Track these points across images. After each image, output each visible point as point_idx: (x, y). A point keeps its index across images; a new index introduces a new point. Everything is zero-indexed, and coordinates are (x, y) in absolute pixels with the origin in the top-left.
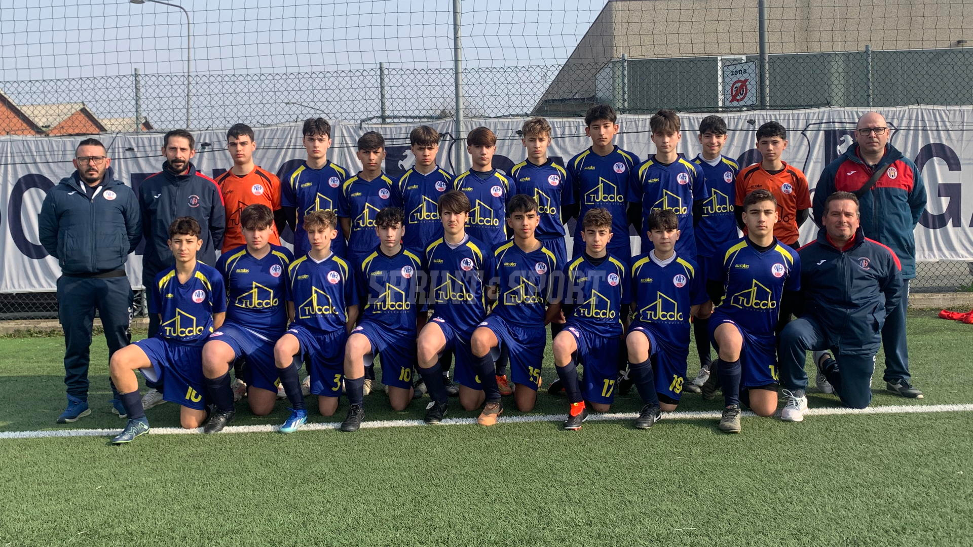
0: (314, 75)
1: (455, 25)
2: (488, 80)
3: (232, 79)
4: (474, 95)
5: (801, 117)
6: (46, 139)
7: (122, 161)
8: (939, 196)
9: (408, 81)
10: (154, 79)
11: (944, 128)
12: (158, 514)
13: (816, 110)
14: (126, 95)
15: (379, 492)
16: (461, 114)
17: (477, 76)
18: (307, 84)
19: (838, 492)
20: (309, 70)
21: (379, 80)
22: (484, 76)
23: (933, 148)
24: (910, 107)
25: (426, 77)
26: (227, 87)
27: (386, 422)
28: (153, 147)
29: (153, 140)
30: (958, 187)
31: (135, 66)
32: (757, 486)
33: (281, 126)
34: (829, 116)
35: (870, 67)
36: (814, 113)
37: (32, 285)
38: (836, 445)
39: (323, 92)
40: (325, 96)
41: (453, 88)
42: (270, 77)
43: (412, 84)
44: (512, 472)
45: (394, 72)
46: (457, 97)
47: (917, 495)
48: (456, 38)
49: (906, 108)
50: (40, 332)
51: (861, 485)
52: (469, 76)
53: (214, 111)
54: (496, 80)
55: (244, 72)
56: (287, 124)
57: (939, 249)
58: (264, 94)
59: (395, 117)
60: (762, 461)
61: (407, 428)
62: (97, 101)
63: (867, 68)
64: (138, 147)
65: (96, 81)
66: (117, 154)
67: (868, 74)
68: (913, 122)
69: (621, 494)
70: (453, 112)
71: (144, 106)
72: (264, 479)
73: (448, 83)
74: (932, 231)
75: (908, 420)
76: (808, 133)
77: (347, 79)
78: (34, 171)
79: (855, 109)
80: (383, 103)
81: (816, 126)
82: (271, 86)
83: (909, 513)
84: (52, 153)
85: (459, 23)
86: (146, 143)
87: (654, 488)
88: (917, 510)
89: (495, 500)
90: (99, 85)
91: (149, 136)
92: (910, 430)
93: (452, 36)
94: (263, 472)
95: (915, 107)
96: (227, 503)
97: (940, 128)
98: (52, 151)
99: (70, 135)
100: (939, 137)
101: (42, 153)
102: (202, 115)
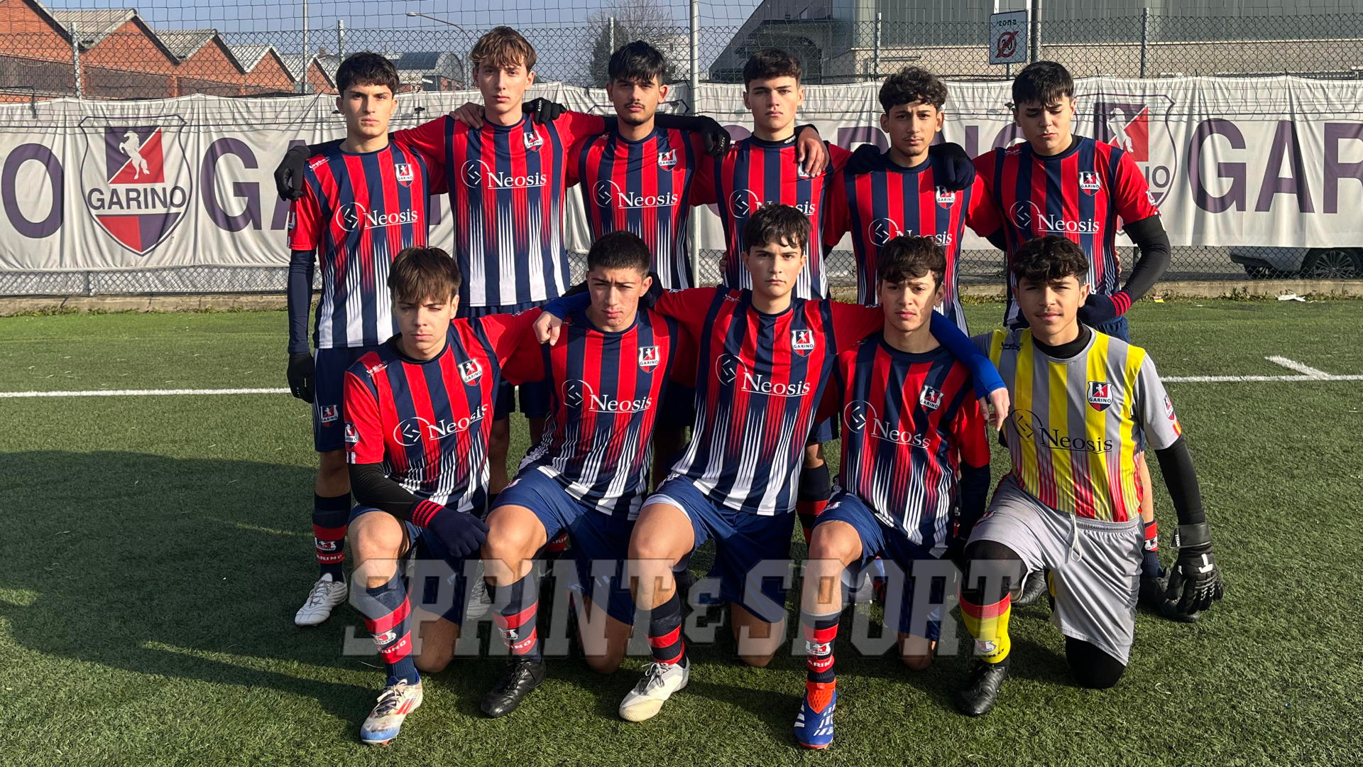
8: (1222, 176)
13: (1084, 80)
23: (1213, 123)
24: (1187, 78)
30: (1242, 166)
49: (1182, 80)
95: (1193, 78)
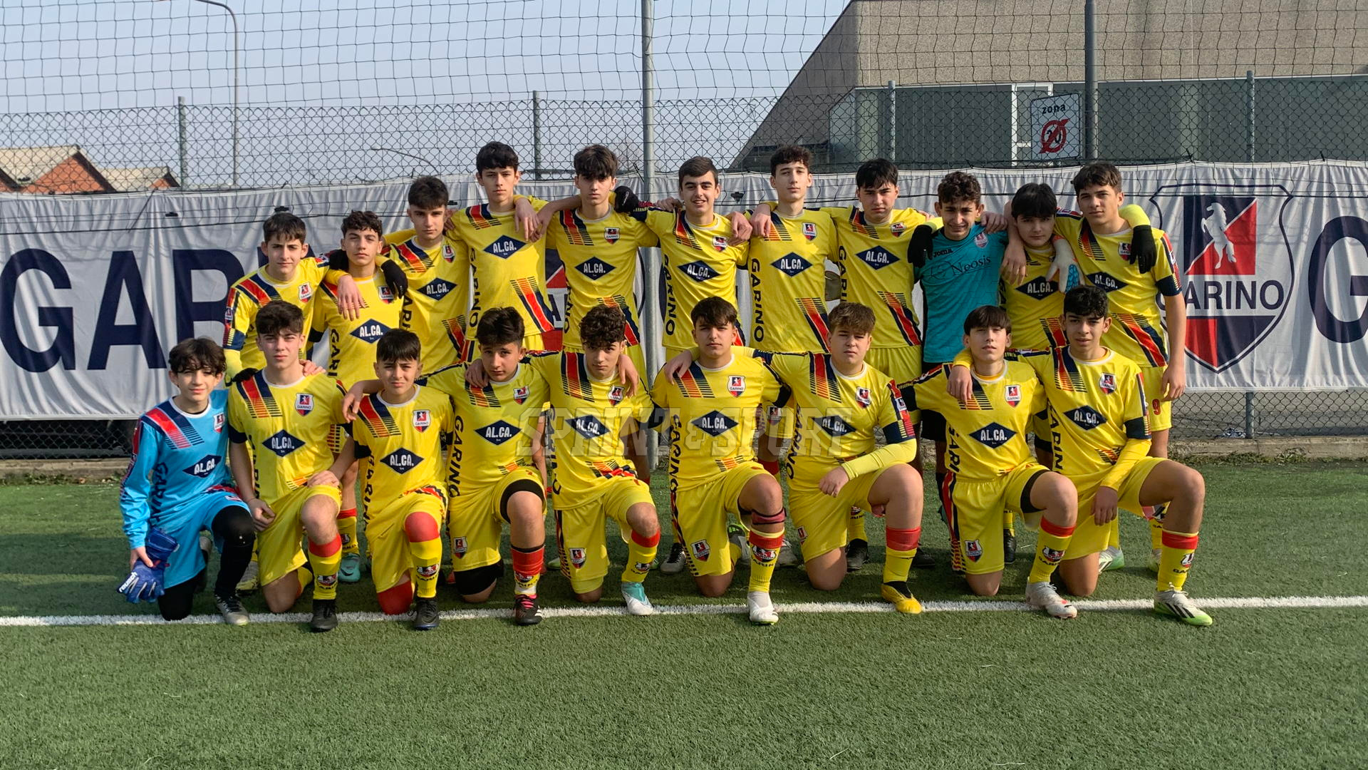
0: (437, 110)
1: (644, 36)
2: (691, 118)
3: (319, 113)
4: (670, 139)
5: (1150, 176)
6: (51, 198)
7: (160, 231)
8: (1352, 294)
9: (575, 118)
10: (206, 112)
11: (1360, 194)
12: (256, 734)
13: (1172, 166)
14: (165, 136)
15: (566, 706)
16: (652, 168)
17: (675, 112)
18: (428, 123)
19: (1223, 716)
20: (430, 101)
21: (532, 118)
22: (685, 112)
23: (1344, 225)
24: (1311, 163)
25: (601, 112)
26: (312, 125)
27: (560, 610)
28: (205, 212)
29: (204, 201)
31: (178, 93)
32: (1107, 707)
33: (389, 184)
34: (1191, 175)
35: (1253, 104)
36: (1169, 171)
37: (29, 410)
38: (1214, 650)
39: (450, 133)
40: (454, 139)
41: (640, 130)
42: (375, 112)
43: (580, 123)
44: (751, 680)
45: (553, 106)
46: (646, 142)
47: (1338, 721)
48: (645, 56)
49: (1305, 164)
50: (43, 478)
51: (1256, 707)
52: (664, 112)
53: (293, 159)
54: (702, 117)
55: (337, 104)
56: (399, 181)
57: (1349, 371)
58: (366, 136)
59: (555, 171)
60: (1108, 671)
61: (592, 618)
62: (124, 144)
63: (1248, 104)
64: (183, 212)
65: (123, 115)
66: (152, 221)
67: (1249, 114)
68: (1315, 185)
69: (911, 714)
70: (640, 165)
71: (191, 152)
72: (399, 687)
73: (633, 123)
74: (1339, 345)
75: (1315, 618)
76: (1160, 200)
77: (486, 115)
78: (32, 245)
79: (1230, 165)
80: (537, 152)
81: (1172, 190)
82: (375, 124)
83: (1328, 748)
84: (59, 219)
85: (650, 35)
86: (195, 206)
87: (959, 706)
88: (1340, 742)
89: (733, 720)
90: (128, 121)
91: (199, 195)
92: (1320, 631)
93: (639, 53)
94: (396, 678)
95: (1318, 162)
96: (352, 719)
97: (1355, 194)
98: (59, 216)
99: (85, 193)
100: (1353, 207)
101: (45, 219)
102: (276, 165)
